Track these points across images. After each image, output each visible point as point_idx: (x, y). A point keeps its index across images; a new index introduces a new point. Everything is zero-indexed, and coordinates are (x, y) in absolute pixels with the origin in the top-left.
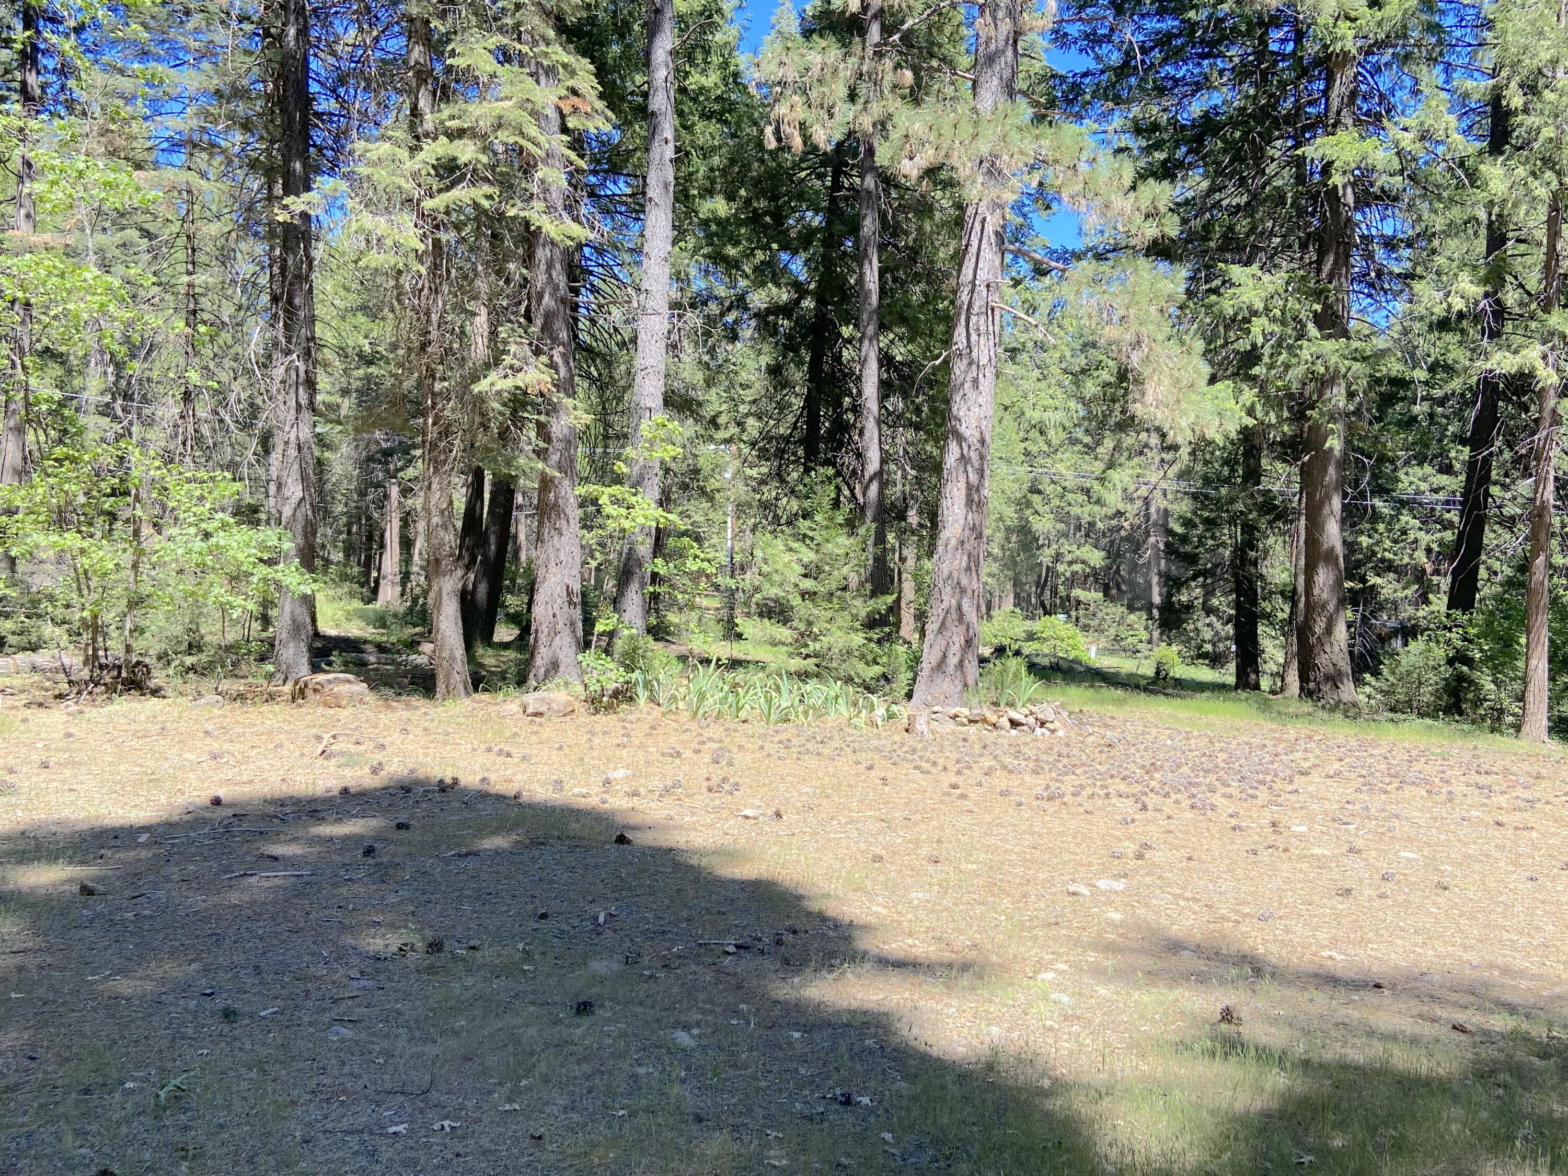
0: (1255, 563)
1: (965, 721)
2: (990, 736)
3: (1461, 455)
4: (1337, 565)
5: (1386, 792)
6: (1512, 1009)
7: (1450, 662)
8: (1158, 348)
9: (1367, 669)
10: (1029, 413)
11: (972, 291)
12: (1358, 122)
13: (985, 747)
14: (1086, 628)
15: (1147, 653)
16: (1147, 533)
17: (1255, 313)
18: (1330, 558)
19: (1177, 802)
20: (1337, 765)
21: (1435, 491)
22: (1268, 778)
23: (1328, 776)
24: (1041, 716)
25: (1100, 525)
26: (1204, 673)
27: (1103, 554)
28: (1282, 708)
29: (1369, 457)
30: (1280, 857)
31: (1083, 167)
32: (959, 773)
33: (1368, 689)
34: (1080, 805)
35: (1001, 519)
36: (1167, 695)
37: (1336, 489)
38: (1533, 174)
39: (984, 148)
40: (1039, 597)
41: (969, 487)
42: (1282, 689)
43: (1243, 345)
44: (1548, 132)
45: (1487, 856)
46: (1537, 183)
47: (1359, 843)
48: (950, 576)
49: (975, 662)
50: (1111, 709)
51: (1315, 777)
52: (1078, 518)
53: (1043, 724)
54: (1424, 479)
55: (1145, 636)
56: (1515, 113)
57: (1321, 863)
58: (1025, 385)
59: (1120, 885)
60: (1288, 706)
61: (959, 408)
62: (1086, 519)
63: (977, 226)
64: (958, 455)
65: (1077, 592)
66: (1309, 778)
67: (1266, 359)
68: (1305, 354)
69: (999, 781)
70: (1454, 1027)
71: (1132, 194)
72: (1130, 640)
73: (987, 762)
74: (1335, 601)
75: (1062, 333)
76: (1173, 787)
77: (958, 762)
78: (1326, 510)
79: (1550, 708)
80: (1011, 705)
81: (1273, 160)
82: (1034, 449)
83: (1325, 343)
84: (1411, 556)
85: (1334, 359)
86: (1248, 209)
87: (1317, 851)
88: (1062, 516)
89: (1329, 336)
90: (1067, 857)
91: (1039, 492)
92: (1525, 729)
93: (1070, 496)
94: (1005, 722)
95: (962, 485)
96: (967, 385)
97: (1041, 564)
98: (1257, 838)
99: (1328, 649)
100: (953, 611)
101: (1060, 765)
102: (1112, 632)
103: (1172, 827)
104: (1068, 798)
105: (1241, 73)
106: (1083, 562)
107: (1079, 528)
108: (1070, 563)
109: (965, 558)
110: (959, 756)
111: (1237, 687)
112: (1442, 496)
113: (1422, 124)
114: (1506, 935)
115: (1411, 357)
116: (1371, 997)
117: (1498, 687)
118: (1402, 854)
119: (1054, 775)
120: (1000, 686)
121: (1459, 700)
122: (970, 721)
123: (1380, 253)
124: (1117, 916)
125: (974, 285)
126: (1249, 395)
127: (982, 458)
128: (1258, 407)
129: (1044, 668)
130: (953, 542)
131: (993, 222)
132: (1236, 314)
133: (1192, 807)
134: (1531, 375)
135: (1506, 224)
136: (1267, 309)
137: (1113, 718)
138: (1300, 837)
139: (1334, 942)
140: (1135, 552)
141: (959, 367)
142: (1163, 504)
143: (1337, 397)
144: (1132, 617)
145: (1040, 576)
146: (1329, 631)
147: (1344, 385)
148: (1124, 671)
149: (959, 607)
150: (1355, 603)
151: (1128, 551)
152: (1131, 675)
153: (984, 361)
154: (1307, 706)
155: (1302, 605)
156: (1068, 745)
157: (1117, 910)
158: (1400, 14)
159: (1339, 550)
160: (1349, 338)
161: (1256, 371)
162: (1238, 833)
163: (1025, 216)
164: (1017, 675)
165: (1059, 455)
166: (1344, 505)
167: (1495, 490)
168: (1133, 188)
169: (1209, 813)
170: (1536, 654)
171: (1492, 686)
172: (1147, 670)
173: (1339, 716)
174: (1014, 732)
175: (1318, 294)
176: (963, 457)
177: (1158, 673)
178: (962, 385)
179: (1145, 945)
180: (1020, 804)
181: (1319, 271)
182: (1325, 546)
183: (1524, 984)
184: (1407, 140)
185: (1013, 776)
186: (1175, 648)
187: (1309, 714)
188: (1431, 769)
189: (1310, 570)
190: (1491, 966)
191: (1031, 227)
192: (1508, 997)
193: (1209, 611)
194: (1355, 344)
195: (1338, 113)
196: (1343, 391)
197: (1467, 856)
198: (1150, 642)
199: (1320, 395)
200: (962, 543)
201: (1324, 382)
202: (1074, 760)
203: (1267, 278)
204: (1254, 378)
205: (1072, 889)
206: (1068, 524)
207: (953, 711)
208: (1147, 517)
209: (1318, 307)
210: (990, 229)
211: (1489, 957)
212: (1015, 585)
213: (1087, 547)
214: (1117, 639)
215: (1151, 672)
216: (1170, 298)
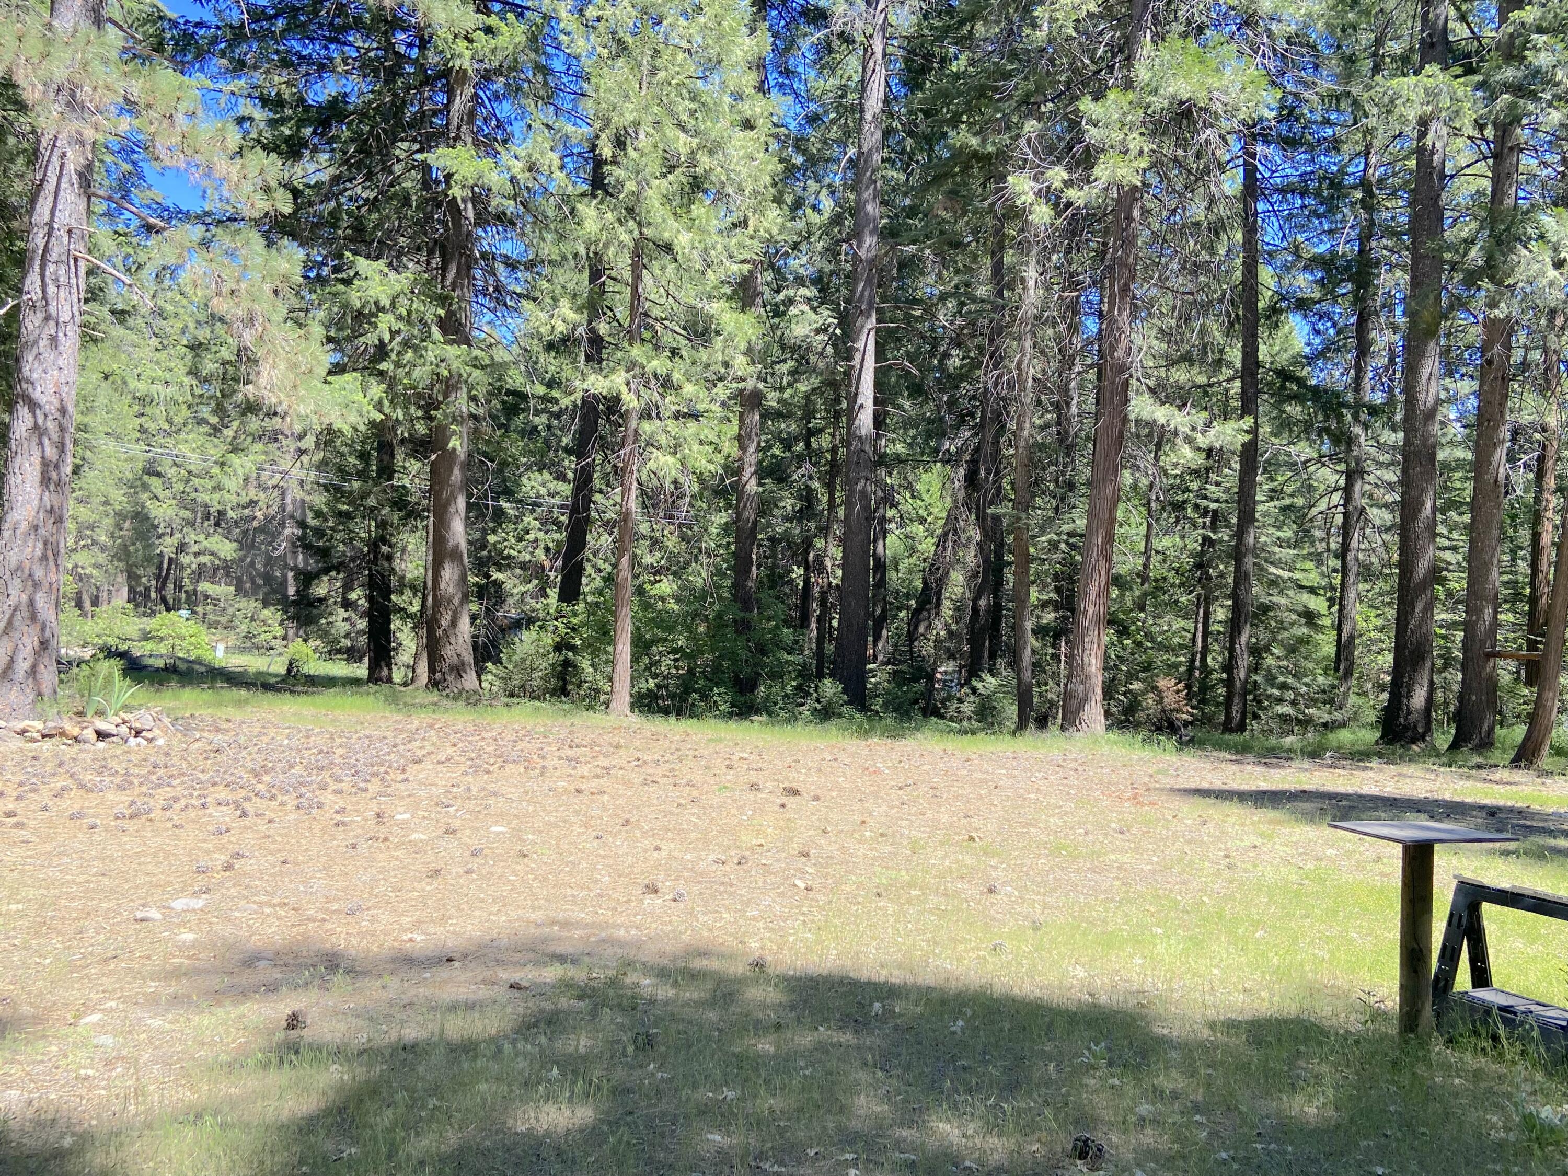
0: (389, 558)
1: (37, 736)
2: (68, 751)
3: (570, 464)
4: (462, 561)
5: (488, 772)
6: (562, 959)
7: (558, 648)
8: (273, 330)
9: (489, 658)
10: (133, 384)
11: (49, 234)
12: (476, 144)
13: (61, 764)
14: (213, 625)
15: (281, 650)
16: (282, 525)
17: (382, 310)
18: (455, 555)
19: (282, 804)
20: (450, 751)
21: (552, 495)
22: (382, 770)
23: (439, 762)
24: (137, 725)
25: (231, 514)
26: (340, 669)
27: (235, 544)
28: (409, 700)
29: (492, 461)
30: (378, 848)
31: (180, 118)
32: (19, 798)
33: (490, 677)
34: (170, 819)
35: (106, 503)
36: (292, 692)
37: (461, 489)
38: (619, 220)
39: (60, 74)
40: (159, 590)
41: (45, 463)
42: (412, 680)
43: (371, 339)
44: (630, 186)
45: (565, 821)
46: (622, 229)
47: (456, 824)
48: (19, 568)
49: (54, 667)
50: (230, 712)
51: (427, 765)
52: (206, 506)
53: (138, 733)
54: (543, 485)
55: (279, 631)
56: (606, 162)
57: (417, 848)
58: (138, 354)
59: (199, 903)
60: (415, 697)
61: (30, 367)
62: (215, 508)
63: (56, 162)
64: (30, 424)
65: (205, 586)
66: (421, 766)
67: (393, 356)
68: (430, 356)
69: (74, 801)
70: (511, 986)
71: (238, 160)
72: (263, 636)
73: (59, 783)
74: (459, 595)
75: (185, 302)
76: (281, 790)
77: (21, 785)
78: (452, 509)
79: (633, 686)
80: (100, 713)
81: (399, 160)
82: (152, 426)
83: (448, 347)
84: (532, 553)
85: (455, 365)
86: (373, 204)
87: (414, 836)
88: (185, 502)
89: (453, 342)
90: (141, 879)
91: (159, 475)
92: (613, 705)
93: (196, 481)
94: (90, 734)
95: (36, 459)
96: (42, 343)
97: (161, 555)
98: (360, 831)
99: (453, 641)
100: (24, 607)
101: (154, 778)
102: (244, 628)
103: (272, 832)
104: (157, 814)
105: (367, 66)
106: (212, 554)
107: (207, 517)
108: (197, 554)
109: (40, 545)
110: (23, 778)
111: (370, 680)
112: (557, 501)
113: (530, 156)
114: (569, 892)
115: (532, 372)
116: (444, 973)
117: (596, 670)
118: (493, 829)
119: (144, 789)
120: (87, 692)
121: (565, 683)
122: (44, 736)
123: (501, 270)
124: (188, 937)
125: (51, 228)
126: (377, 390)
127: (62, 429)
128: (386, 403)
129: (157, 670)
130: (24, 526)
131: (74, 160)
132: (363, 306)
133: (298, 808)
134: (617, 399)
135: (600, 261)
136: (393, 304)
137: (228, 720)
138: (403, 825)
139: (417, 925)
140: (270, 544)
141: (31, 323)
142: (300, 495)
143: (461, 403)
144: (266, 612)
145: (160, 567)
146: (454, 623)
147: (465, 390)
148: (252, 670)
149: (31, 603)
150: (480, 597)
151: (262, 543)
152: (259, 674)
153: (65, 317)
154: (434, 696)
155: (430, 599)
156: (167, 754)
157: (191, 930)
158: (511, 48)
159: (464, 546)
160: (470, 345)
161: (383, 366)
162: (341, 828)
163: (134, 163)
164: (108, 680)
165: (183, 436)
166: (468, 503)
167: (598, 497)
168: (240, 152)
169: (315, 811)
170: (622, 640)
171: (591, 670)
172: (279, 667)
173: (461, 703)
174: (101, 745)
175: (443, 300)
176: (36, 427)
177: (289, 671)
178: (36, 342)
179: (217, 963)
180: (93, 827)
181: (444, 277)
182: (451, 543)
183: (577, 933)
184: (517, 167)
185: (91, 795)
186: (313, 644)
187: (435, 704)
188: (533, 746)
189: (437, 566)
190: (554, 922)
191: (142, 177)
192: (561, 949)
193: (347, 604)
194: (477, 352)
195: (459, 128)
196: (465, 395)
197: (548, 824)
198: (285, 638)
199: (446, 396)
200: (36, 528)
201: (450, 385)
202: (174, 771)
203: (393, 275)
204: (381, 373)
205: (139, 915)
206: (194, 511)
207: (20, 726)
208: (283, 507)
209: (441, 312)
210: (71, 167)
211: (552, 914)
212: (129, 577)
213: (217, 538)
214: (249, 636)
215: (283, 671)
216: (285, 278)
